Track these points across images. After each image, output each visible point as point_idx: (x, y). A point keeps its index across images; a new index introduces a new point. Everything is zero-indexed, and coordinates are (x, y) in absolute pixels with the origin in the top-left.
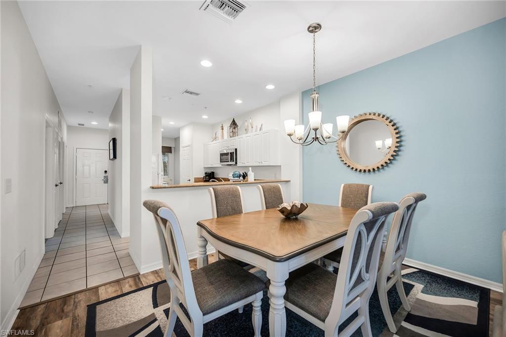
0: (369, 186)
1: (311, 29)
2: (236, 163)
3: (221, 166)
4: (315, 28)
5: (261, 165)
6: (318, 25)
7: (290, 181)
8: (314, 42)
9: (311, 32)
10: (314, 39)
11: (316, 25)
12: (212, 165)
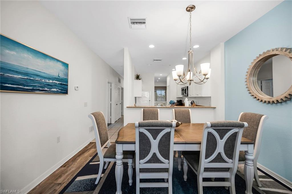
0: (262, 116)
1: (188, 9)
2: (188, 95)
3: (182, 97)
4: (191, 9)
5: (198, 96)
6: (193, 6)
7: (216, 108)
8: (191, 17)
9: (189, 11)
10: (191, 15)
11: (192, 6)
12: (179, 96)
